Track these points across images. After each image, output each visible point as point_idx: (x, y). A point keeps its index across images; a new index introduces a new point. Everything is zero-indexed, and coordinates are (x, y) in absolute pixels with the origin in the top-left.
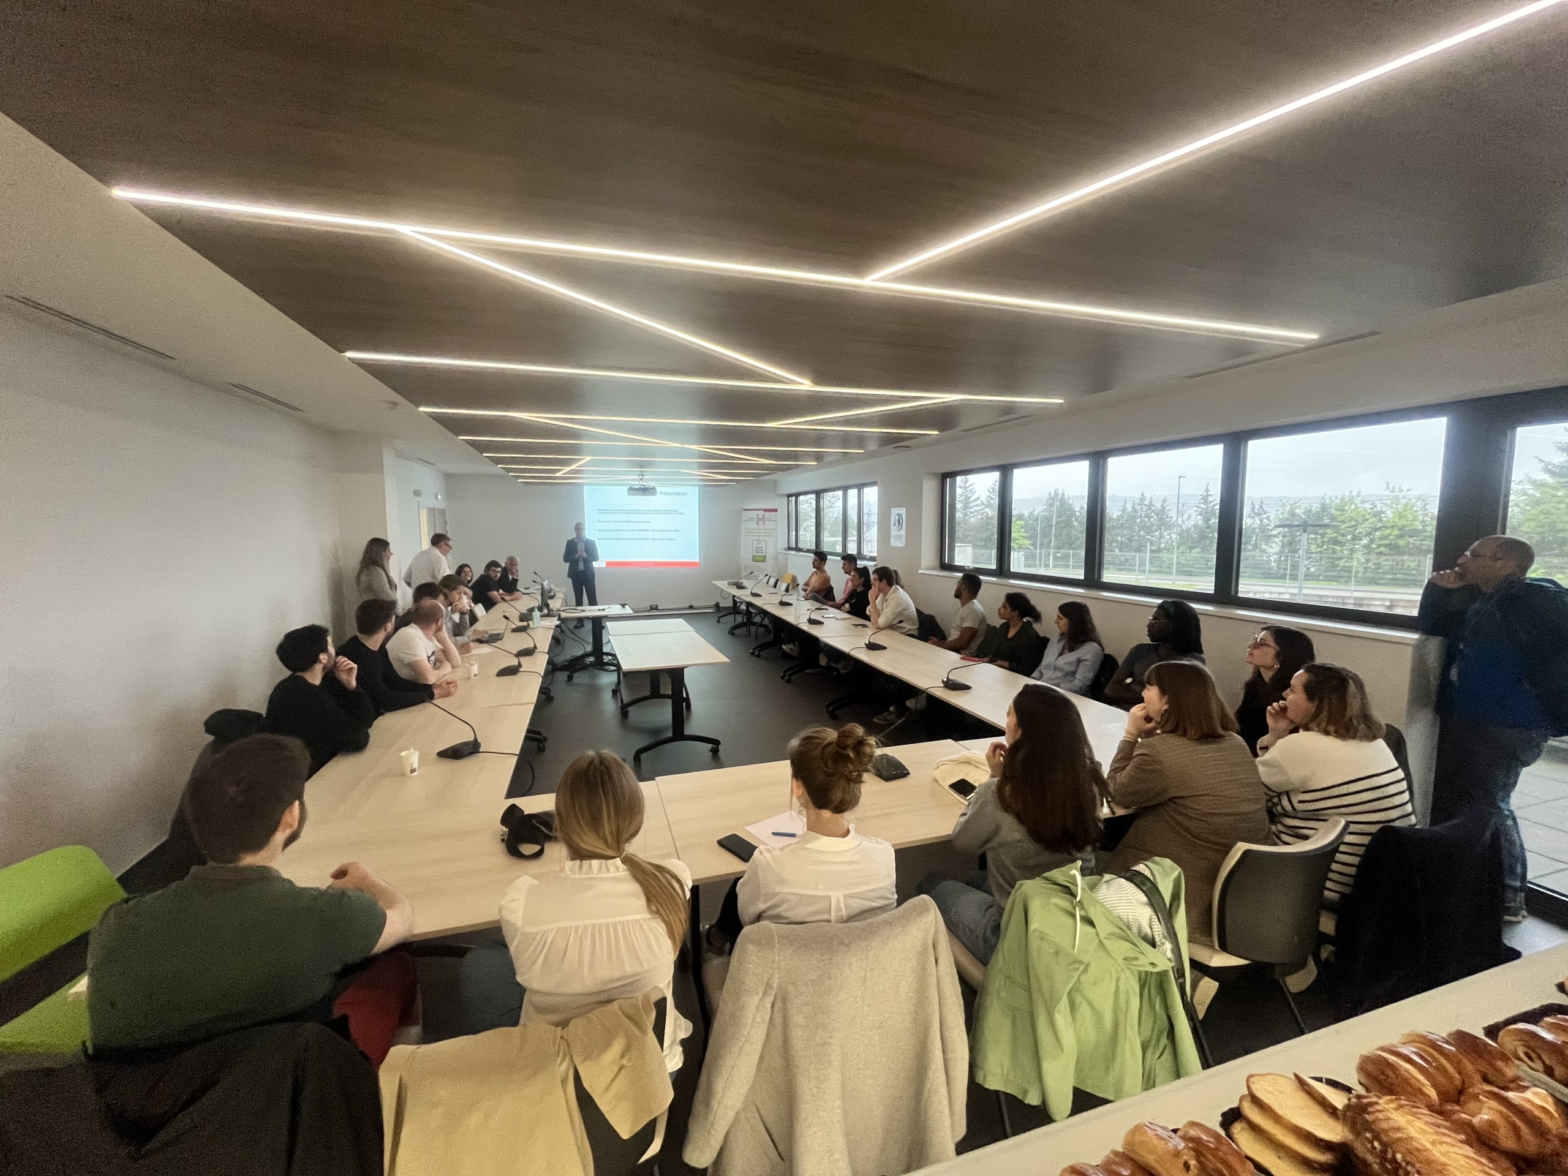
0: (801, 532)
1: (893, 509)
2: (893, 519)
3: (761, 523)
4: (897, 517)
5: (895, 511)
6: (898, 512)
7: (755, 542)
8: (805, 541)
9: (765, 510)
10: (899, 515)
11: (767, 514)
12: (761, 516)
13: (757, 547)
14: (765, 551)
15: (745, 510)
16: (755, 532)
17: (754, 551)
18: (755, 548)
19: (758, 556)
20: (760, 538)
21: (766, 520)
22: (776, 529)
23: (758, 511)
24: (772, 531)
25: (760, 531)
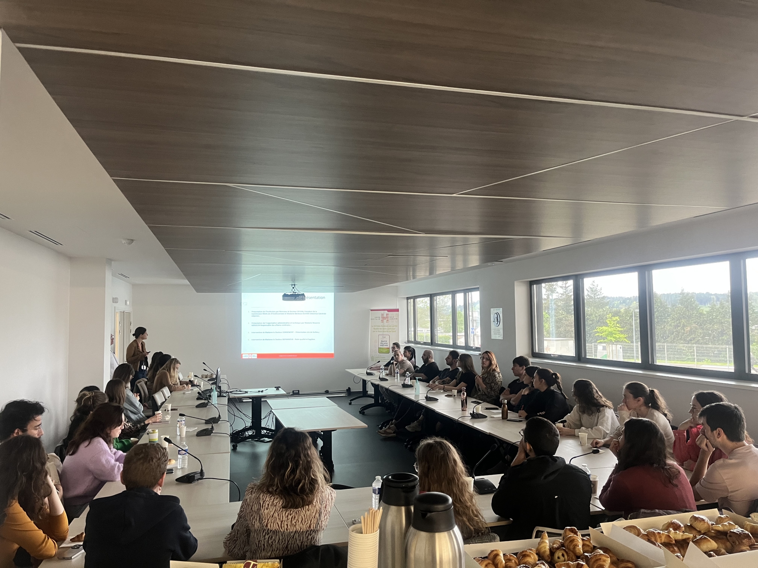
0: (419, 329)
1: (492, 309)
2: (493, 317)
3: (385, 321)
4: (496, 315)
5: (493, 311)
6: (496, 312)
7: (381, 337)
8: (421, 336)
9: (389, 310)
10: (497, 314)
11: (389, 313)
12: (385, 316)
13: (382, 341)
14: (388, 344)
15: (371, 310)
16: (380, 329)
17: (380, 344)
18: (380, 342)
19: (383, 349)
20: (385, 333)
21: (389, 318)
22: (397, 326)
23: (383, 311)
24: (394, 327)
25: (384, 328)
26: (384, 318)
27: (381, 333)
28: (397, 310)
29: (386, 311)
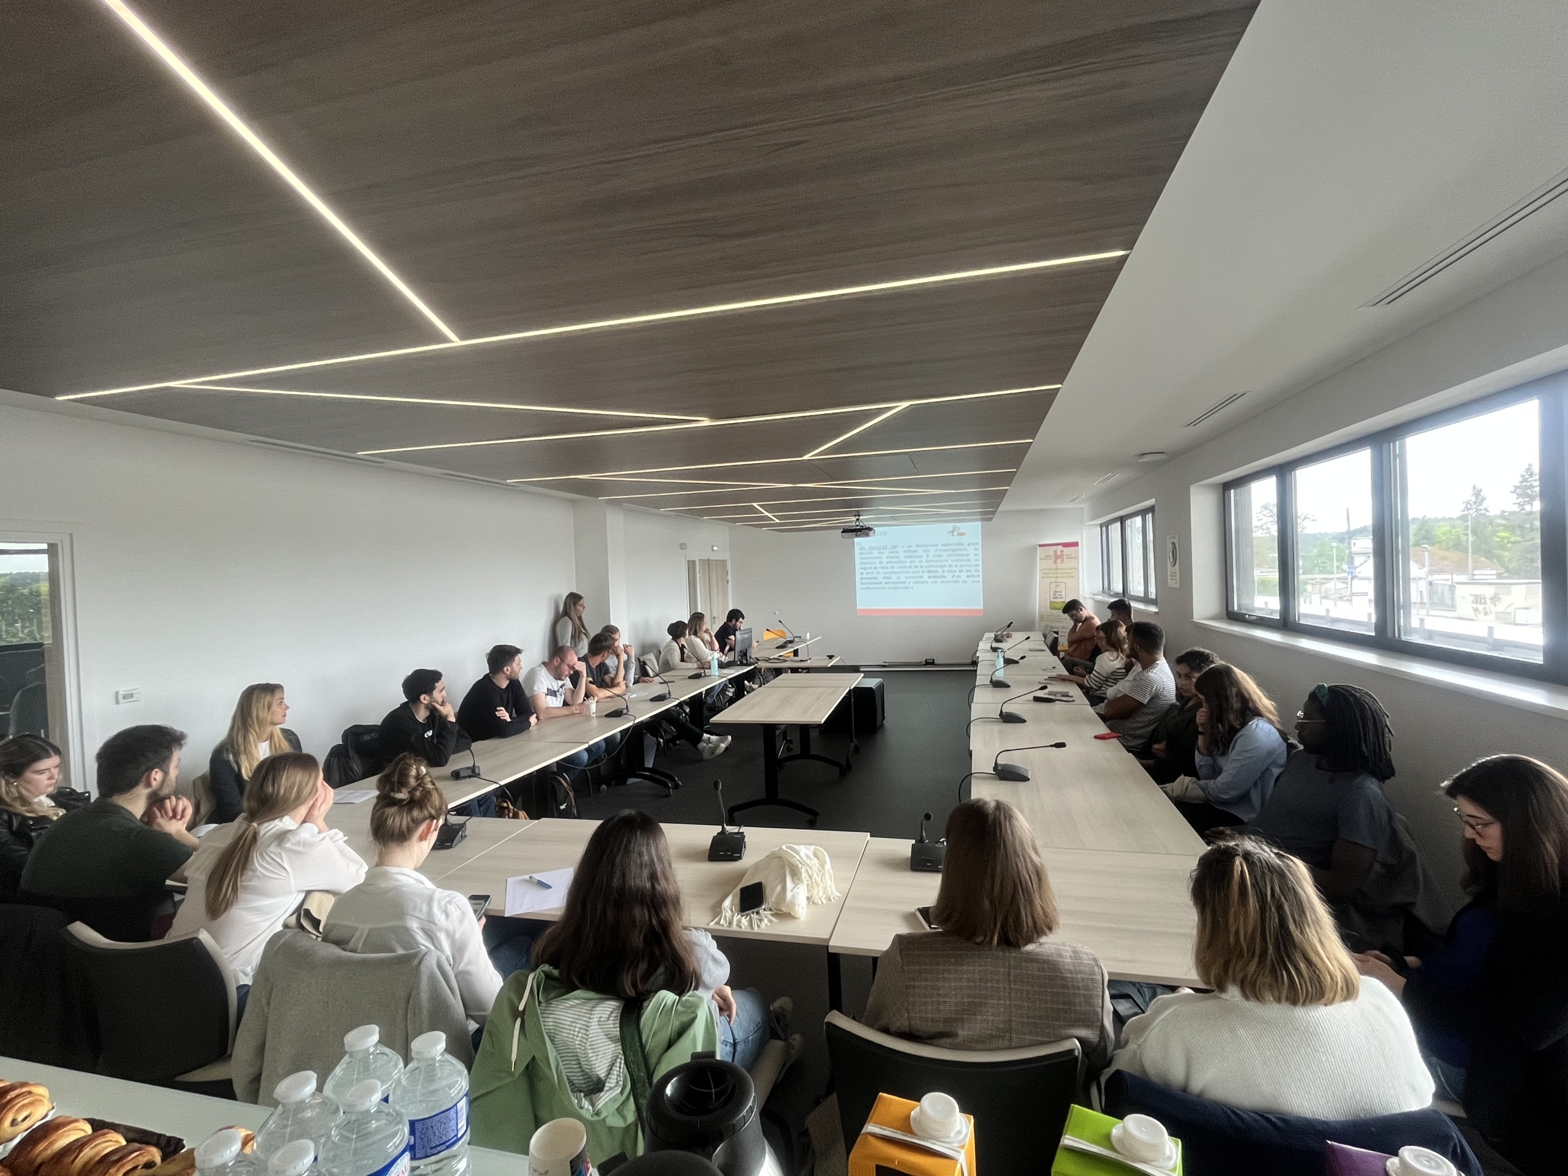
1: (1168, 537)
3: (1059, 561)
5: (1169, 540)
6: (1172, 541)
7: (1053, 586)
9: (1065, 545)
11: (1065, 549)
12: (1059, 553)
13: (1055, 592)
14: (1064, 596)
15: (1041, 546)
16: (1052, 573)
17: (1052, 596)
18: (1052, 593)
19: (1056, 603)
20: (1059, 580)
21: (1064, 557)
22: (1077, 569)
23: (1056, 547)
24: (1072, 571)
25: (1059, 571)
26: (1057, 557)
27: (1053, 580)
28: (1076, 544)
29: (1060, 547)
